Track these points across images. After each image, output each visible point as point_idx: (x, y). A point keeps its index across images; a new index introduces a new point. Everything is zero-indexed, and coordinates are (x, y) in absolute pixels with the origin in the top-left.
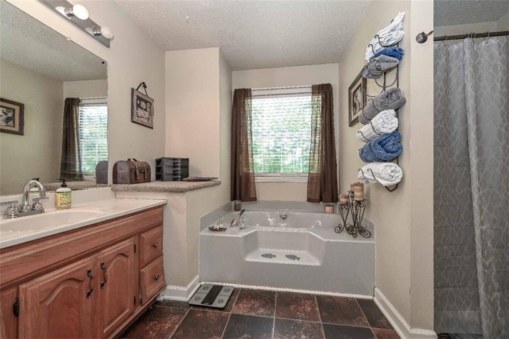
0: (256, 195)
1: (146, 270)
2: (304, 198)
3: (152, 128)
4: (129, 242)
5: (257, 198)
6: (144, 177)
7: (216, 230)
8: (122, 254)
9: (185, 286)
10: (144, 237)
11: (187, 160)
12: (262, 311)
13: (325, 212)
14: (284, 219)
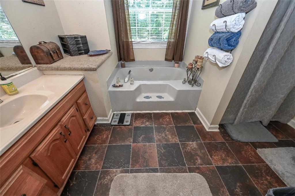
0: (134, 57)
1: (86, 117)
2: (163, 59)
3: (44, 6)
4: (73, 109)
5: (135, 59)
6: (58, 56)
7: (117, 87)
8: (73, 116)
9: (107, 117)
10: (80, 102)
11: (85, 37)
12: (147, 123)
13: (174, 67)
14: (151, 71)
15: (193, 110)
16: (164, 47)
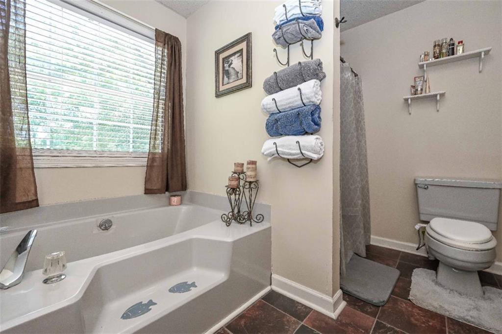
0: (36, 195)
5: (39, 201)
13: (170, 204)
14: (106, 229)
15: (266, 286)
16: (141, 164)
